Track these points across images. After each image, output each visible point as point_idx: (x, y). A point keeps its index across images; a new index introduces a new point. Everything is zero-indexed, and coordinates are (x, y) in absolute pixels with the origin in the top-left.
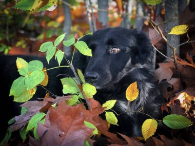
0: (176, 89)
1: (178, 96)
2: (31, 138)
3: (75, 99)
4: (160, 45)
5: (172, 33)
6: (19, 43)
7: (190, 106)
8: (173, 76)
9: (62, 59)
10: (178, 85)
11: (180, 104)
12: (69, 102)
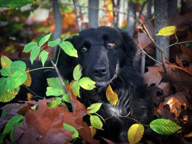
0: (165, 93)
1: (167, 101)
2: (7, 141)
3: (58, 101)
4: (149, 49)
5: (159, 34)
6: (8, 48)
7: (180, 112)
8: (163, 81)
9: (46, 60)
10: (167, 90)
11: (169, 110)
12: (52, 105)
